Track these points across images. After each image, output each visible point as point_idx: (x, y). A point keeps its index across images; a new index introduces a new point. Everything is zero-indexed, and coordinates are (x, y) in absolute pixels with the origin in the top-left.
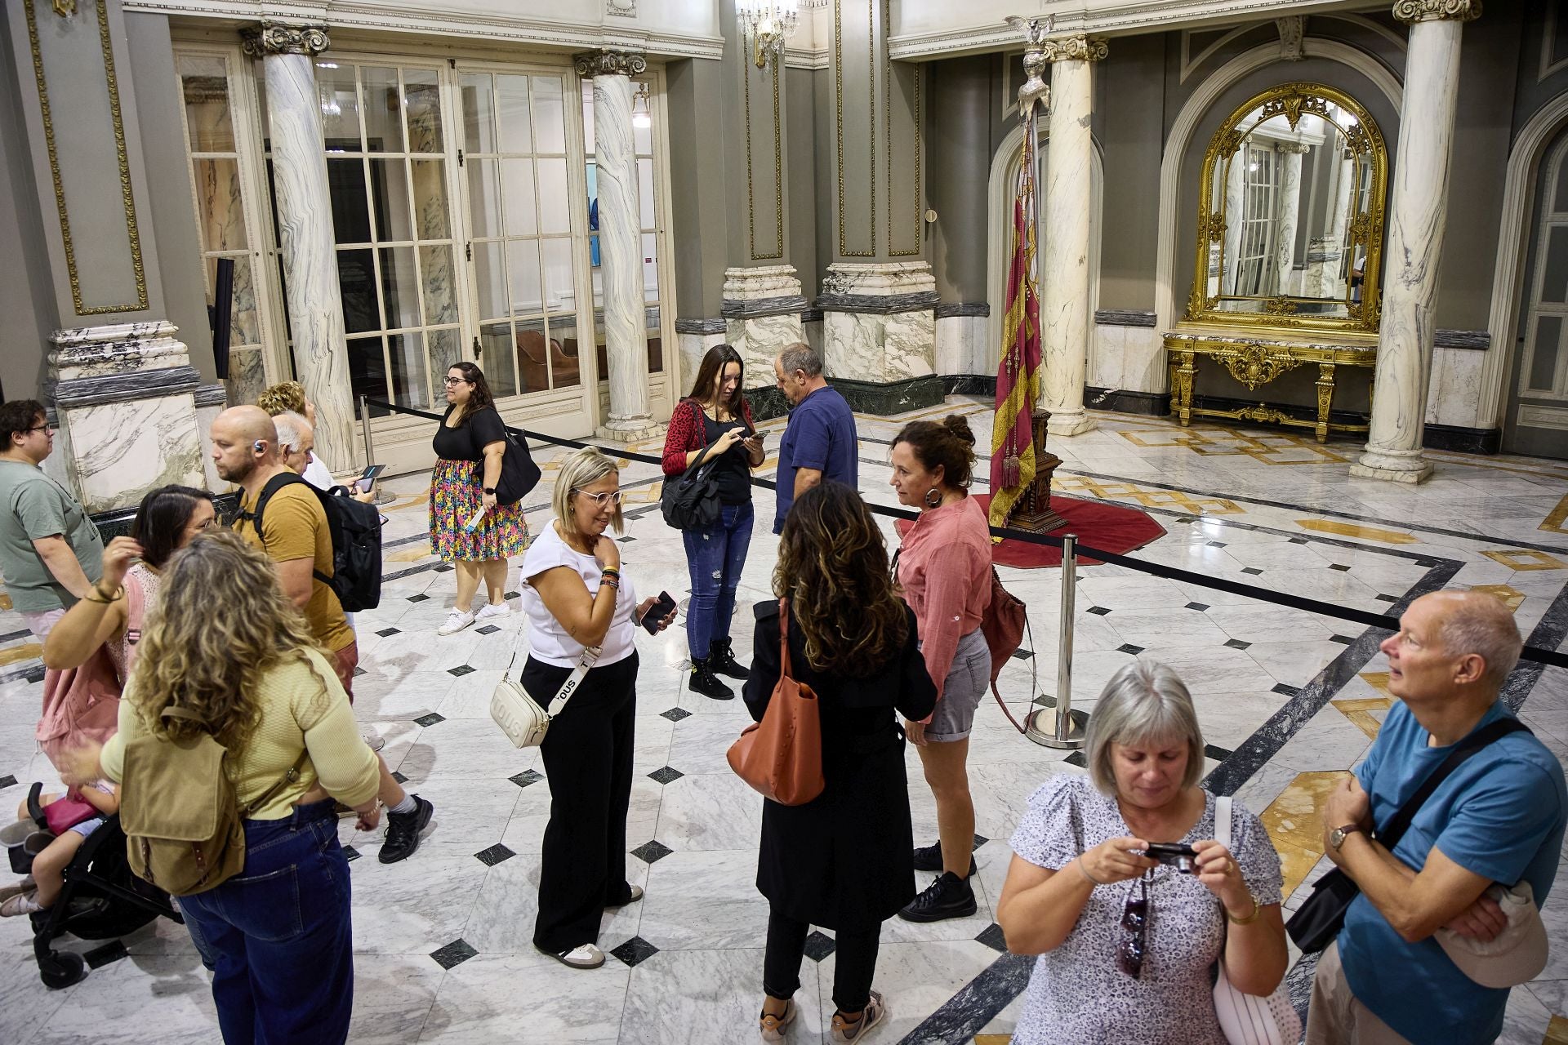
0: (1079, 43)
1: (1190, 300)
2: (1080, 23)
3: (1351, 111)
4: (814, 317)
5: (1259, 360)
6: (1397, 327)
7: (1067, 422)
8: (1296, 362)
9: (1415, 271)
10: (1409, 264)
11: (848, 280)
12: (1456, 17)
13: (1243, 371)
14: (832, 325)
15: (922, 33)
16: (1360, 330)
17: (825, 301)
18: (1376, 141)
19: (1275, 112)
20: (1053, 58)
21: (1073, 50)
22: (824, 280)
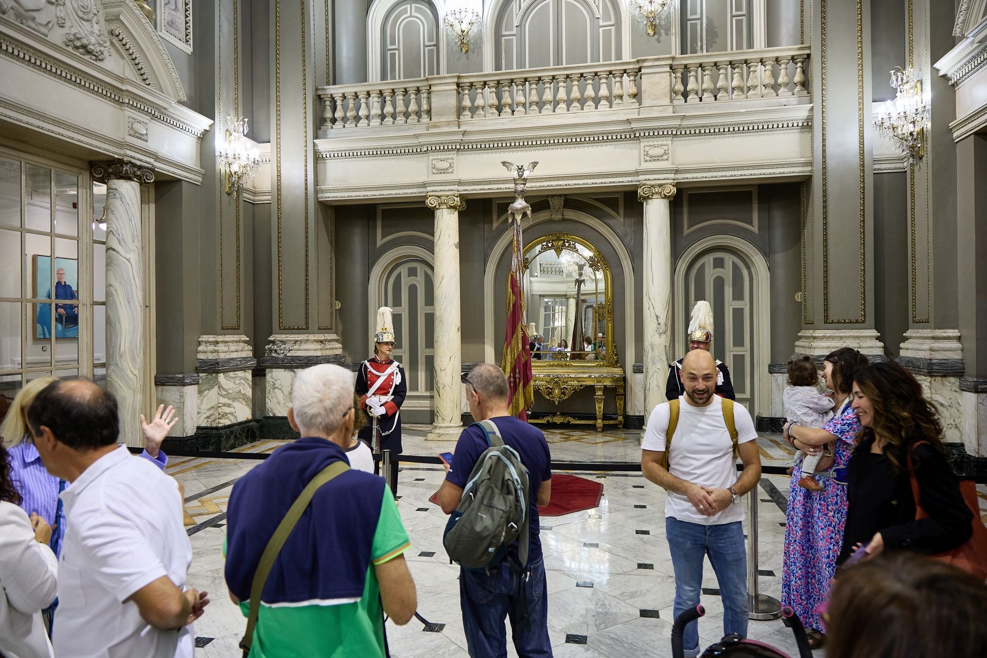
0: (456, 198)
2: (456, 187)
3: (590, 249)
4: (259, 373)
5: (560, 386)
6: (657, 358)
7: (456, 432)
8: (581, 386)
9: (663, 328)
10: (659, 324)
11: (287, 346)
12: (669, 197)
13: (551, 393)
14: (273, 378)
15: (343, 186)
16: (606, 366)
17: (267, 361)
18: (604, 264)
19: (548, 248)
20: (437, 207)
21: (451, 203)
22: (267, 346)
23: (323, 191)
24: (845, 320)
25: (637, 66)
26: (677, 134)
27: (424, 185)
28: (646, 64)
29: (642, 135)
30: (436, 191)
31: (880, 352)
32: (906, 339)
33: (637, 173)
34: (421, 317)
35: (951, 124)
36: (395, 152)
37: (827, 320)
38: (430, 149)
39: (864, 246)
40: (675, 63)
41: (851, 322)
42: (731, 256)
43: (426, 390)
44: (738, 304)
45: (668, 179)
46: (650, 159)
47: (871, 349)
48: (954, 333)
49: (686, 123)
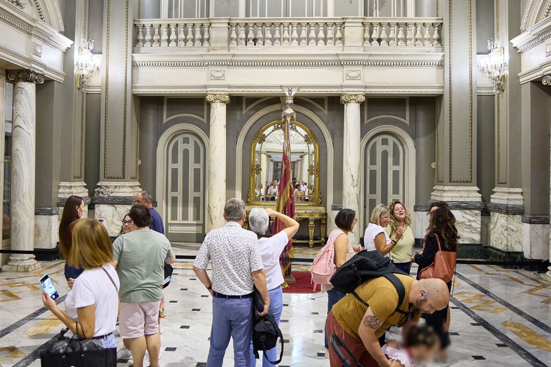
0: (226, 96)
1: (248, 197)
2: (226, 89)
3: (306, 130)
4: (92, 207)
6: (352, 202)
8: (300, 218)
9: (355, 182)
10: (353, 180)
11: (110, 189)
12: (360, 102)
14: (100, 211)
15: (150, 85)
16: (314, 206)
17: (96, 199)
18: (315, 140)
19: (278, 128)
20: (214, 101)
21: (223, 99)
22: (96, 189)
23: (136, 88)
24: (461, 181)
25: (342, 21)
26: (365, 64)
27: (205, 87)
28: (348, 21)
29: (345, 63)
30: (213, 91)
31: (479, 200)
32: (494, 193)
33: (342, 87)
34: (191, 171)
35: (519, 74)
36: (186, 64)
37: (451, 180)
38: (210, 64)
39: (472, 138)
40: (365, 21)
41: (464, 182)
42: (392, 138)
43: (194, 220)
44: (396, 168)
45: (360, 91)
46: (350, 78)
47: (474, 198)
48: (519, 190)
49: (371, 58)
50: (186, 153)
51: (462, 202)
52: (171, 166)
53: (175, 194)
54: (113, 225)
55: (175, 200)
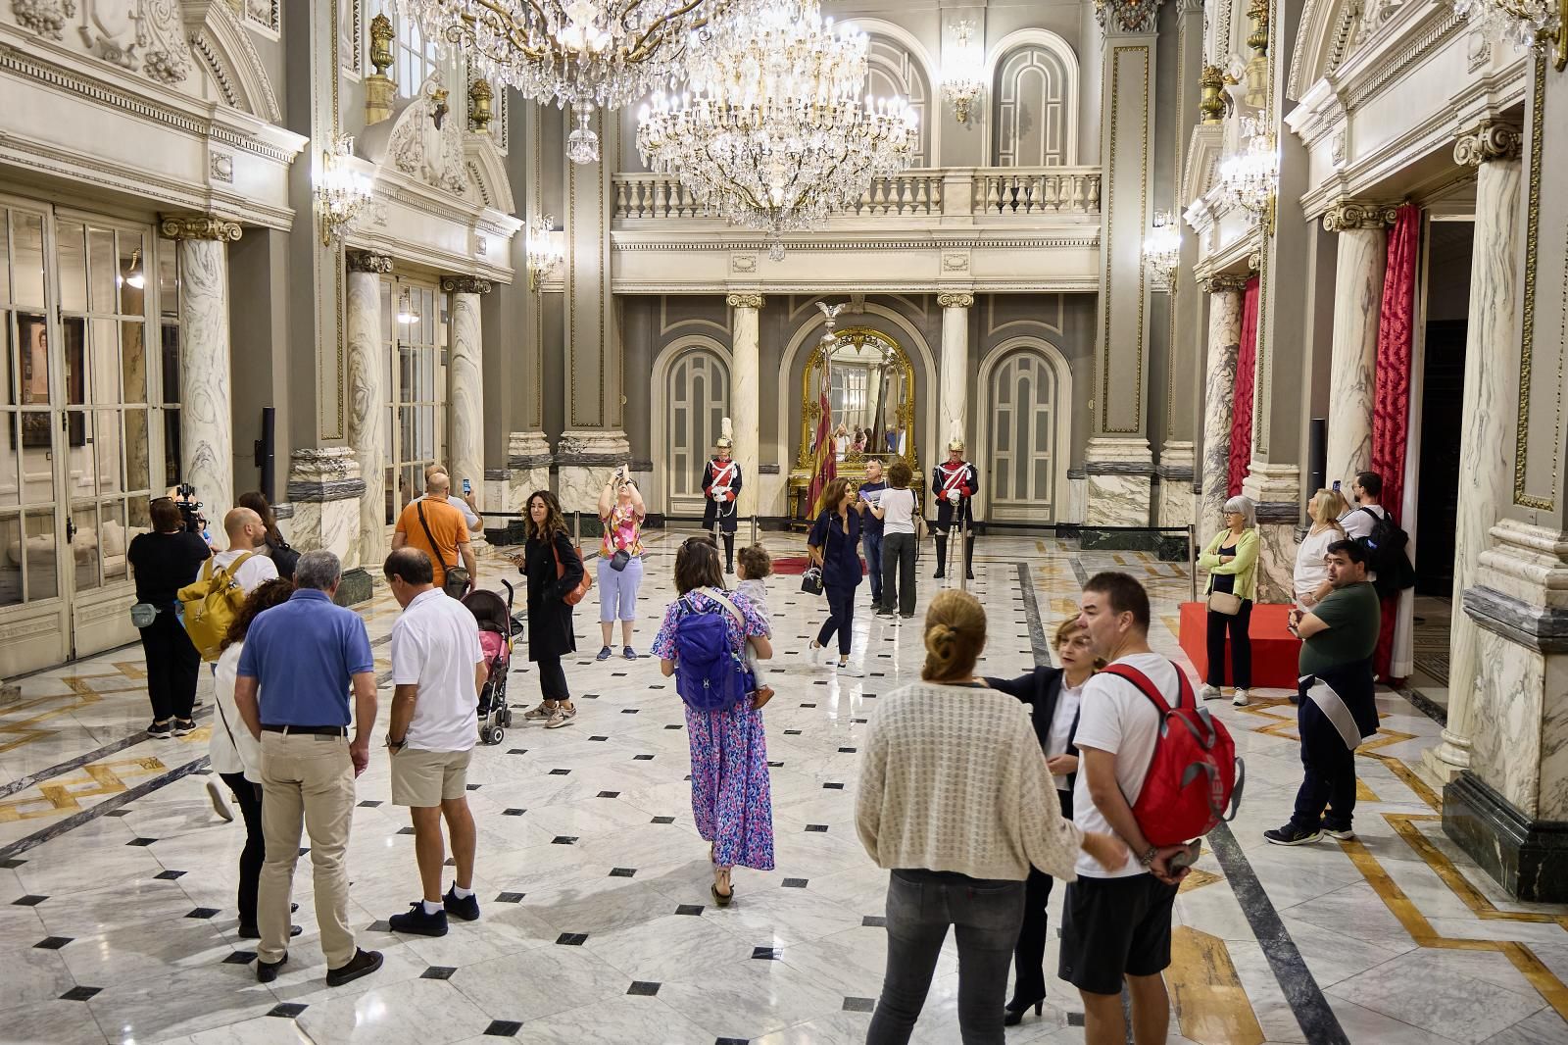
0: (758, 298)
1: (799, 456)
2: (758, 287)
3: (892, 345)
4: (554, 470)
11: (582, 443)
12: (967, 306)
14: (566, 475)
15: (641, 280)
17: (561, 458)
18: (907, 362)
19: (847, 343)
20: (738, 305)
21: (752, 302)
22: (560, 443)
23: (618, 284)
24: (1121, 429)
25: (941, 175)
26: (975, 245)
27: (725, 283)
28: (948, 174)
29: (943, 244)
30: (737, 289)
31: (1148, 459)
32: (1166, 448)
33: (936, 282)
34: (707, 413)
35: (1194, 268)
36: (695, 247)
37: (1106, 428)
38: (731, 246)
40: (977, 174)
41: (1125, 431)
42: (1037, 357)
44: (1043, 408)
45: (966, 289)
46: (950, 268)
47: (1141, 457)
48: (1189, 444)
49: (984, 236)
50: (698, 383)
51: (1120, 464)
52: (675, 405)
53: (681, 451)
54: (587, 498)
55: (681, 460)
